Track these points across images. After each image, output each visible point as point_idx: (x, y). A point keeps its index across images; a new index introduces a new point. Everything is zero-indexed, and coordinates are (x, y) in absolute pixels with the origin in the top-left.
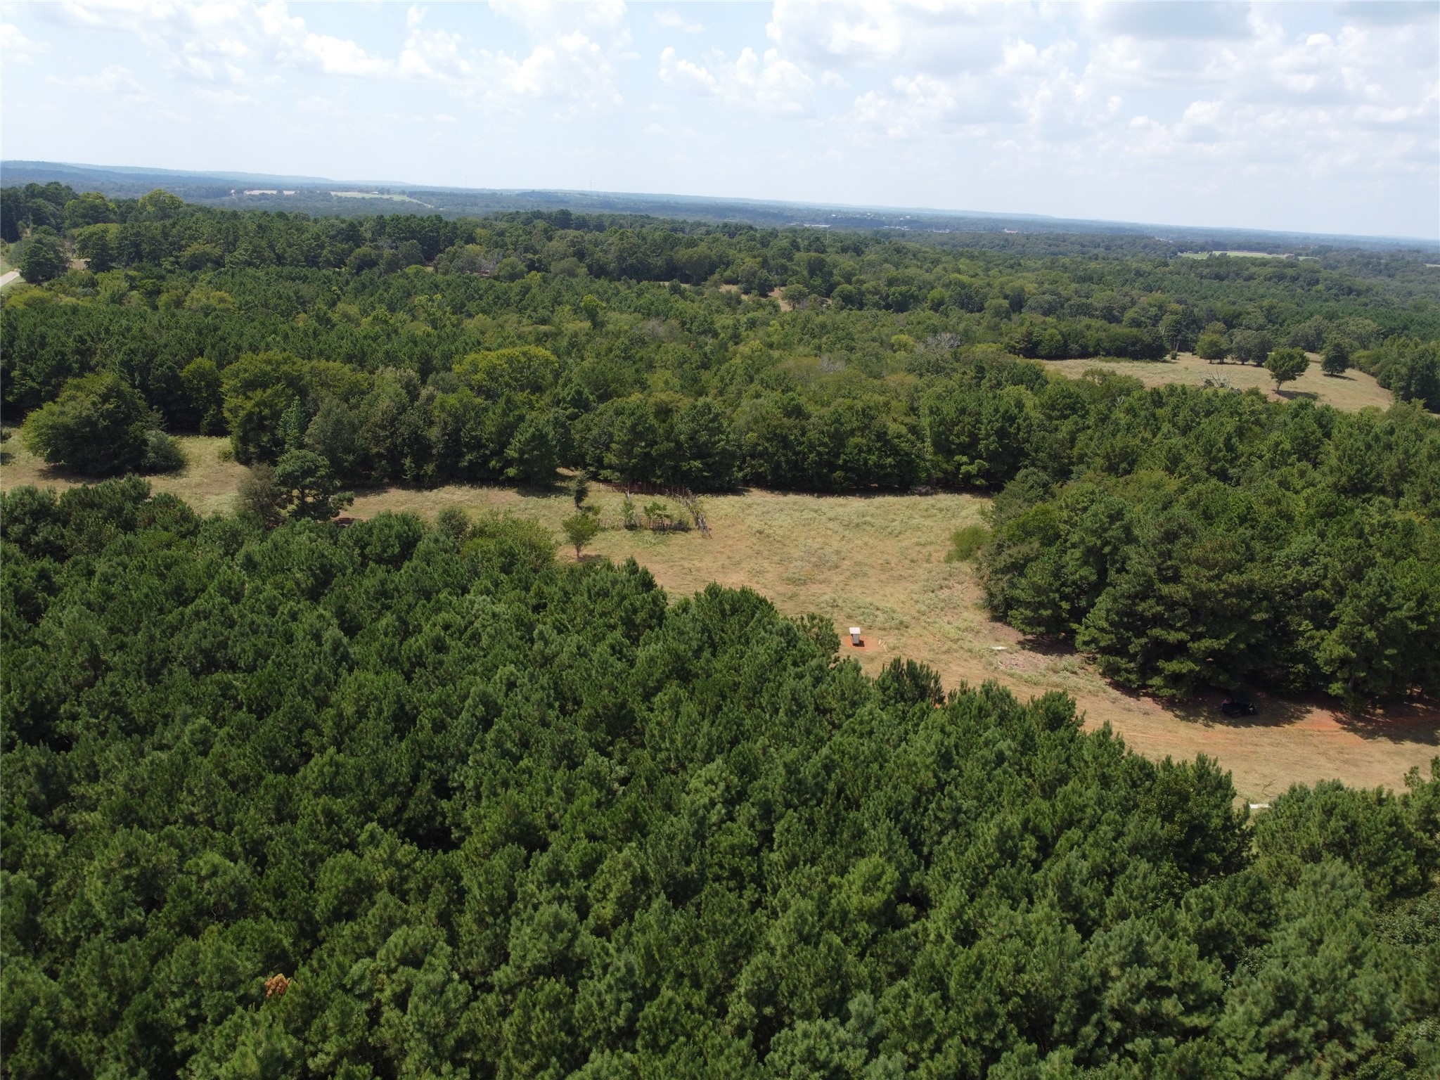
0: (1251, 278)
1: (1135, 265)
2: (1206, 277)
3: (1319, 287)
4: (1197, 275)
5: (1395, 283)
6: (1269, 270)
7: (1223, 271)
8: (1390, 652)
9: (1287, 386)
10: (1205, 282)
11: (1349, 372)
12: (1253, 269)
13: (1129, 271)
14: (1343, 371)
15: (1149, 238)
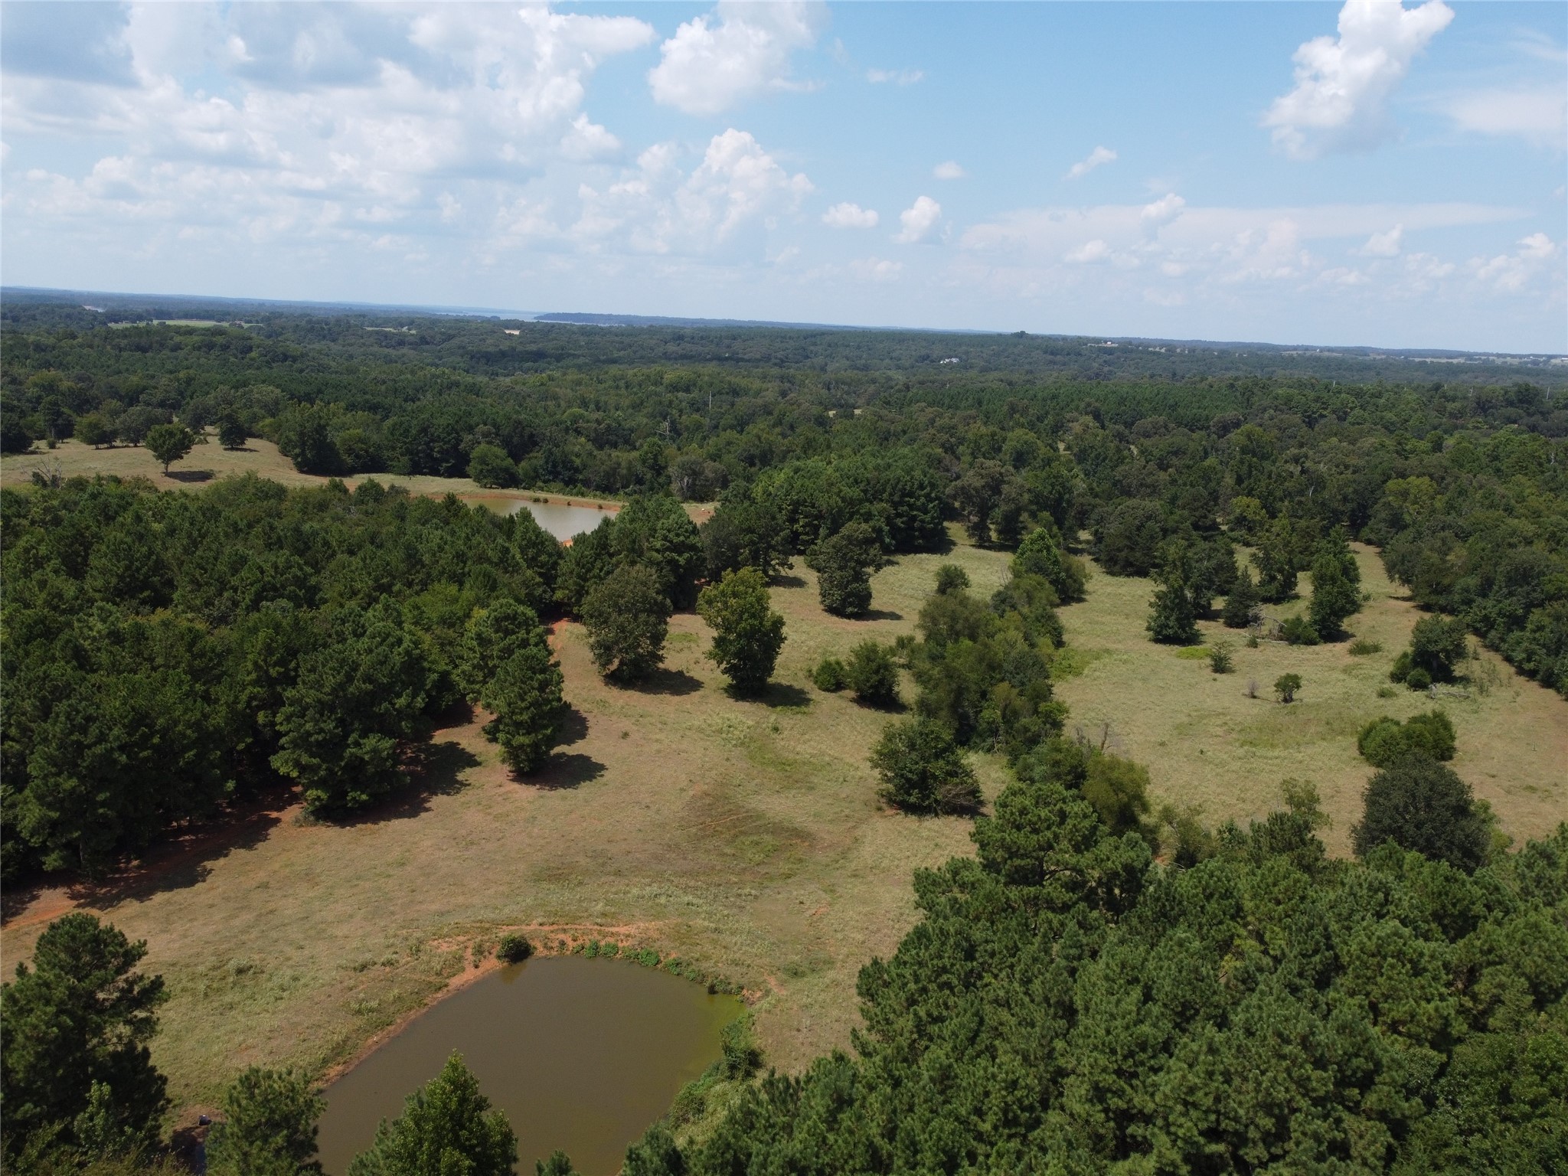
0: (177, 348)
1: (32, 338)
2: (125, 349)
3: (253, 354)
4: (113, 347)
5: (336, 348)
6: (195, 338)
7: (144, 341)
8: (101, 797)
9: (176, 466)
10: (125, 354)
11: (250, 443)
12: (178, 339)
13: (26, 345)
14: (243, 443)
15: (73, 307)
